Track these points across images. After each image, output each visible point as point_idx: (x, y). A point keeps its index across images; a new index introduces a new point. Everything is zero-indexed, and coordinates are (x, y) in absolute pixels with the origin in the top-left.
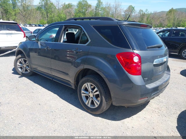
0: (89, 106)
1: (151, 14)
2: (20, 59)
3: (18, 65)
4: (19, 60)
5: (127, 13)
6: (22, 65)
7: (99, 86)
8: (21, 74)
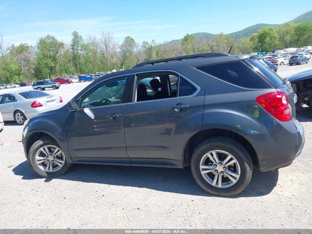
0: (220, 185)
1: (160, 45)
2: (42, 149)
3: (38, 161)
4: (39, 150)
5: (126, 49)
6: (45, 158)
7: (236, 150)
8: (46, 175)
